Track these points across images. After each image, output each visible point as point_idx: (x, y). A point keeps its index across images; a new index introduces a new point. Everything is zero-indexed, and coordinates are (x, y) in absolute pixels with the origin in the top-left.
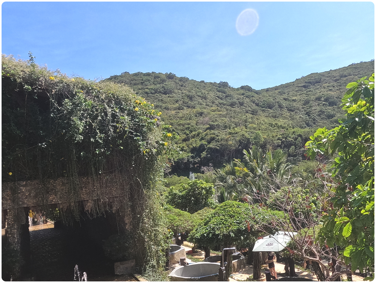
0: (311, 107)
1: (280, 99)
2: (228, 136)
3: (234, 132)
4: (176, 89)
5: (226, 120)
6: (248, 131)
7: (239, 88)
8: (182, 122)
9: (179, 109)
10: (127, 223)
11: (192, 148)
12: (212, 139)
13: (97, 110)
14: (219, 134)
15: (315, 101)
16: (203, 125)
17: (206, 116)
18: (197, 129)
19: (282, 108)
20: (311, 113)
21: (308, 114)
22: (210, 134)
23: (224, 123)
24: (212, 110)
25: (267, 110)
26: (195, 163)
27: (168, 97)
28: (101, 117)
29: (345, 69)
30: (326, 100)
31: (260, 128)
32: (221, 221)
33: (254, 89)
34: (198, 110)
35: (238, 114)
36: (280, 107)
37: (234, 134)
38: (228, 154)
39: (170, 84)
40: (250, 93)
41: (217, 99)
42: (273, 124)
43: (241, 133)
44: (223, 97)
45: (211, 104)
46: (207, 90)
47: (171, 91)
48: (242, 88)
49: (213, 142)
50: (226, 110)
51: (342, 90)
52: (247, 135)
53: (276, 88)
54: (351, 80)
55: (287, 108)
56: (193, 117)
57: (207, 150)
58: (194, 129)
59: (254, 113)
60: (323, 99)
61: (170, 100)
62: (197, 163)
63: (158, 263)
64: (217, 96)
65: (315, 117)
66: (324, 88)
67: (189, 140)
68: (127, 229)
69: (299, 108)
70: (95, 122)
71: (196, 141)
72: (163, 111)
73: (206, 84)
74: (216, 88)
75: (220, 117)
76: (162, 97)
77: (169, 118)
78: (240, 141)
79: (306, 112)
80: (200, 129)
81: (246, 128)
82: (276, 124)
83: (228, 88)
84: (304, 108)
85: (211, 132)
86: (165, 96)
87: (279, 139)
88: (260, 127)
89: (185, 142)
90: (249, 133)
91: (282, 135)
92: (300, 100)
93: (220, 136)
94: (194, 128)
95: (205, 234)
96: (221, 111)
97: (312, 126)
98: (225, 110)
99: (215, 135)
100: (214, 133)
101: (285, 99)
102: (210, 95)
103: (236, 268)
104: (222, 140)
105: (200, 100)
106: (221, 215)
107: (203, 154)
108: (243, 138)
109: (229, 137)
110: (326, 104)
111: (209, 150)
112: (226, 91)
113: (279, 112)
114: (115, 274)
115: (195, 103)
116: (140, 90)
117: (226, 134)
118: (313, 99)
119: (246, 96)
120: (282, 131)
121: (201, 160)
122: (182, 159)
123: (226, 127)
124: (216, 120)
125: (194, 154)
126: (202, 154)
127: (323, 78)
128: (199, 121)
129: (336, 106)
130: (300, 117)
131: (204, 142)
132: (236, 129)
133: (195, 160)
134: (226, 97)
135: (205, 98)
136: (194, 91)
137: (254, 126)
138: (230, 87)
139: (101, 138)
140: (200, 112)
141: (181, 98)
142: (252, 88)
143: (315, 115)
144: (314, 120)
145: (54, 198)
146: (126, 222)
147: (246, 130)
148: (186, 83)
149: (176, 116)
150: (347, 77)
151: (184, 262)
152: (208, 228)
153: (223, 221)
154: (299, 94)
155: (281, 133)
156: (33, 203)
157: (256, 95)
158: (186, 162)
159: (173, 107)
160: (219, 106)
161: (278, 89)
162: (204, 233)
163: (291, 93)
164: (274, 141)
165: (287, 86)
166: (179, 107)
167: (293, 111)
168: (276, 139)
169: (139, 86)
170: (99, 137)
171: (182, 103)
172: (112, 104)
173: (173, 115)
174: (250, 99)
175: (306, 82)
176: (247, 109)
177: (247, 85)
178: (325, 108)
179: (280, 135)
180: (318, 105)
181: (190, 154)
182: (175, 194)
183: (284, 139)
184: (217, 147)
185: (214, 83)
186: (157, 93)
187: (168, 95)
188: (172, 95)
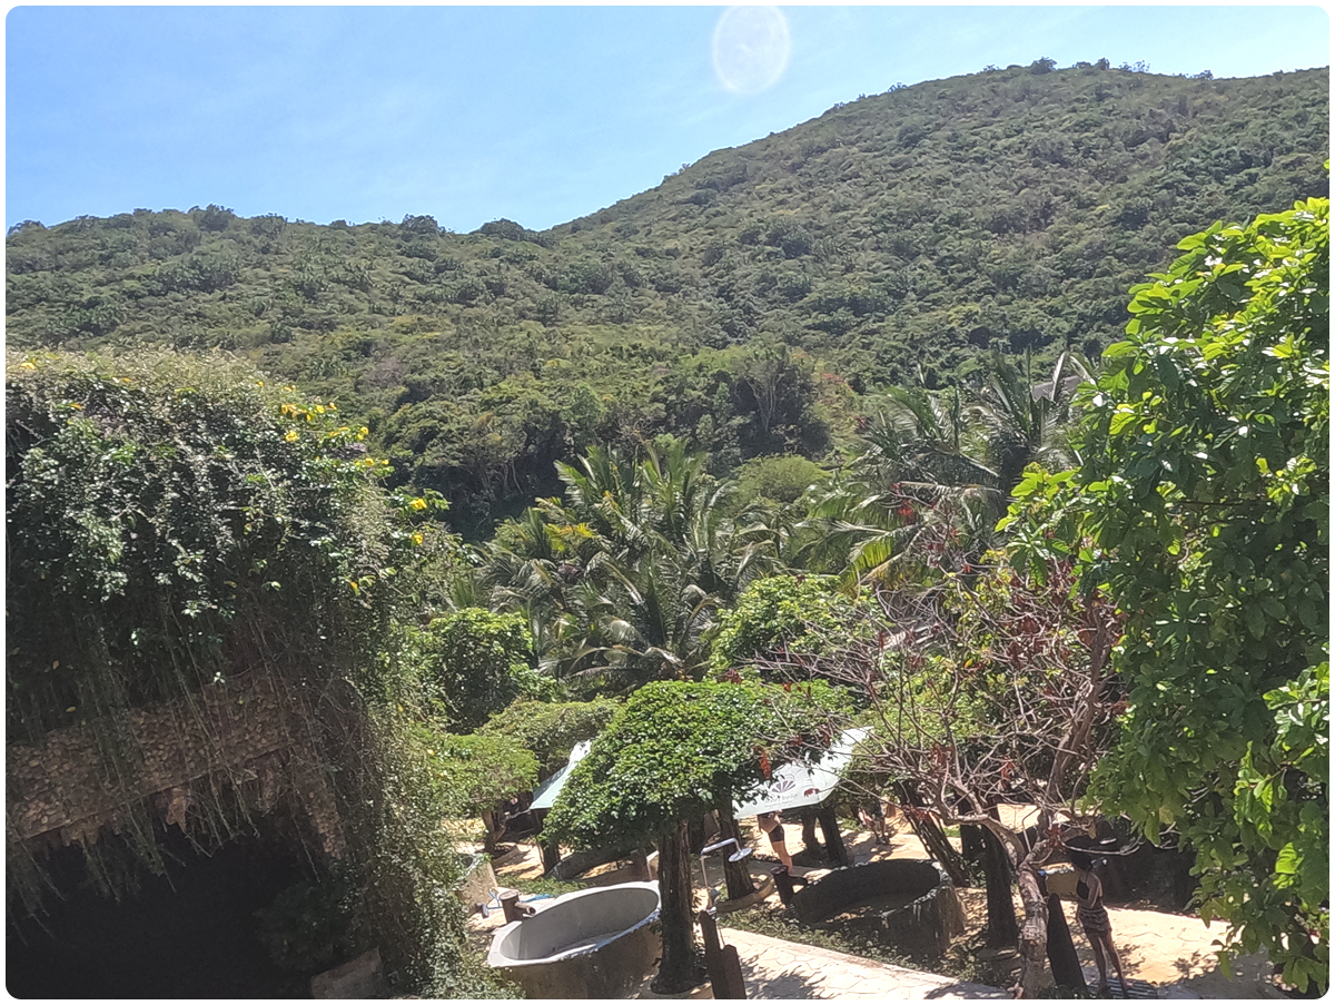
0: (730, 268)
1: (624, 252)
2: (482, 416)
3: (501, 398)
4: (246, 266)
5: (462, 358)
6: (546, 387)
7: (477, 232)
9: (274, 338)
10: (323, 834)
12: (428, 435)
14: (448, 414)
15: (740, 248)
16: (383, 388)
17: (385, 352)
18: (362, 407)
19: (637, 285)
20: (735, 288)
21: (725, 293)
22: (418, 419)
23: (457, 370)
24: (402, 326)
25: (588, 301)
27: (221, 299)
29: (814, 125)
30: (774, 239)
31: (585, 370)
32: (652, 756)
33: (529, 230)
34: (349, 337)
35: (497, 331)
36: (632, 281)
37: (499, 403)
38: (493, 479)
39: (217, 250)
40: (519, 247)
41: (409, 284)
42: (625, 347)
43: (523, 399)
44: (427, 275)
45: (389, 305)
46: (363, 253)
47: (227, 275)
48: (488, 230)
49: (432, 446)
50: (452, 321)
51: (817, 200)
52: (544, 400)
53: (604, 217)
54: (840, 160)
55: (653, 282)
56: (336, 363)
57: (418, 479)
58: (354, 409)
59: (546, 315)
60: (762, 237)
61: (230, 310)
64: (403, 273)
65: (749, 300)
66: (761, 198)
68: (329, 853)
69: (692, 277)
70: (155, 510)
73: (353, 230)
74: (395, 242)
75: (438, 350)
76: (197, 301)
78: (526, 426)
79: (716, 288)
80: (375, 405)
81: (538, 378)
82: (635, 347)
83: (440, 239)
84: (709, 274)
85: (417, 409)
86: (209, 297)
87: (655, 399)
88: (583, 365)
90: (552, 392)
91: (663, 384)
92: (692, 249)
93: (452, 418)
94: (352, 405)
95: (611, 812)
96: (435, 326)
97: (745, 334)
98: (446, 321)
99: (435, 418)
100: (431, 412)
101: (641, 253)
102: (379, 274)
104: (462, 434)
105: (346, 295)
106: (644, 737)
108: (534, 412)
109: (487, 419)
110: (776, 254)
111: (423, 475)
112: (434, 251)
113: (628, 299)
115: (328, 308)
116: (102, 289)
117: (473, 411)
118: (732, 240)
119: (507, 259)
120: (660, 368)
123: (466, 384)
124: (427, 365)
127: (751, 165)
128: (365, 375)
129: (807, 254)
130: (702, 308)
131: (400, 451)
132: (502, 385)
134: (439, 270)
135: (363, 285)
136: (316, 262)
137: (564, 364)
138: (444, 231)
139: (192, 566)
140: (357, 341)
141: (272, 298)
142: (521, 227)
143: (747, 296)
144: (748, 310)
145: (43, 813)
146: (322, 831)
147: (538, 382)
148: (279, 239)
150: (825, 155)
152: (614, 789)
153: (657, 756)
154: (682, 227)
155: (659, 378)
157: (541, 251)
159: (248, 334)
160: (419, 308)
161: (610, 221)
162: (608, 810)
163: (656, 230)
164: (642, 406)
165: (639, 204)
166: (273, 333)
167: (674, 291)
168: (647, 400)
169: (95, 272)
170: (184, 565)
171: (281, 316)
172: (199, 434)
174: (523, 267)
175: (698, 184)
176: (520, 304)
177: (503, 220)
178: (773, 268)
179: (656, 385)
180: (753, 258)
183: (673, 397)
184: (450, 461)
185: (383, 224)
186: (174, 290)
187: (218, 293)
188: (236, 292)
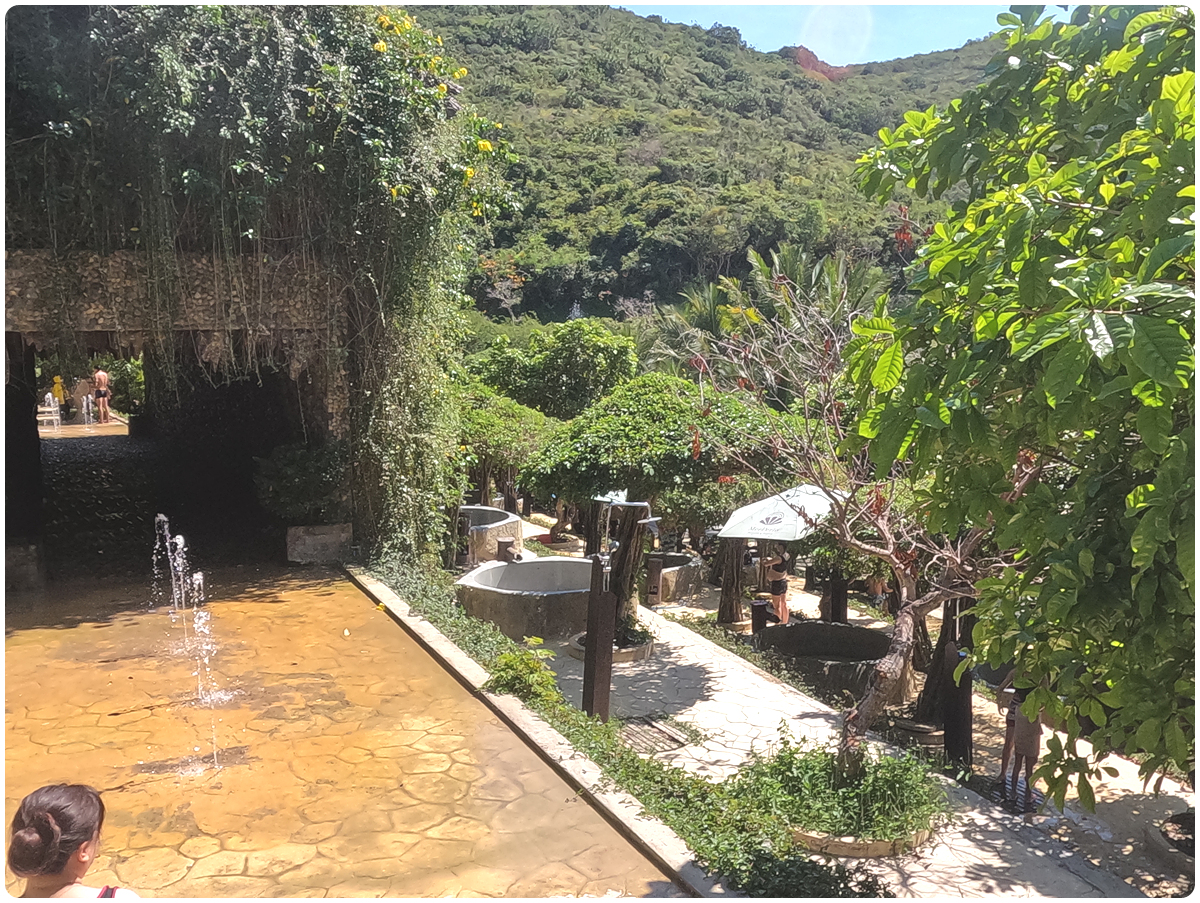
2: (717, 209)
3: (738, 197)
4: (563, 36)
5: (717, 154)
6: (782, 198)
7: (775, 53)
8: (570, 148)
9: (567, 104)
10: (332, 413)
11: (594, 237)
12: (664, 213)
13: (246, 35)
14: (687, 199)
16: (640, 165)
17: (652, 135)
18: (617, 177)
22: (659, 197)
23: (709, 164)
24: (676, 117)
25: (855, 138)
26: (600, 286)
27: (533, 60)
28: (258, 59)
31: (824, 192)
32: (622, 428)
33: (823, 62)
34: (627, 114)
35: (757, 140)
37: (735, 202)
38: (708, 267)
39: (544, 17)
40: (808, 75)
41: (698, 84)
43: (757, 203)
44: (717, 80)
45: (675, 100)
46: (667, 48)
47: (545, 40)
48: (786, 53)
49: (664, 223)
50: (721, 122)
52: (777, 211)
53: (898, 66)
56: (608, 133)
57: (643, 248)
58: (609, 176)
59: (812, 141)
61: (539, 71)
62: (605, 287)
63: (421, 540)
64: (696, 74)
67: (589, 210)
68: (333, 431)
70: (236, 72)
71: (610, 215)
72: (514, 105)
73: (665, 27)
74: (698, 44)
75: (698, 143)
76: (514, 58)
77: (529, 131)
78: (751, 227)
80: (627, 177)
81: (778, 189)
83: (739, 51)
85: (662, 188)
86: (525, 56)
87: (877, 232)
88: (824, 188)
89: (576, 215)
90: (786, 204)
91: (889, 222)
93: (689, 204)
94: (609, 173)
95: (566, 463)
96: (705, 123)
98: (716, 122)
99: (674, 200)
100: (672, 194)
101: (921, 106)
102: (675, 69)
103: (672, 588)
104: (693, 220)
105: (640, 82)
106: (625, 413)
107: (630, 258)
108: (763, 217)
109: (720, 213)
111: (649, 246)
112: (730, 61)
114: (290, 559)
115: (621, 89)
117: (709, 202)
119: (793, 83)
121: (620, 277)
122: (560, 269)
123: (712, 178)
124: (684, 154)
125: (601, 255)
126: (624, 258)
128: (629, 150)
131: (635, 221)
132: (743, 187)
133: (600, 277)
134: (729, 78)
135: (658, 77)
136: (624, 47)
137: (806, 183)
138: (745, 45)
139: (253, 129)
140: (632, 120)
141: (577, 69)
142: (816, 58)
145: (101, 314)
146: (330, 411)
147: (777, 193)
148: (599, 20)
149: (553, 126)
151: (509, 552)
152: (578, 445)
153: (627, 429)
155: (888, 215)
156: (34, 323)
157: (827, 83)
158: (570, 280)
159: (546, 96)
160: (699, 107)
161: (903, 70)
162: (565, 460)
163: (943, 88)
164: (863, 236)
166: (567, 99)
168: (869, 232)
170: (247, 126)
171: (580, 86)
172: (299, 20)
173: (543, 124)
174: (804, 93)
176: (791, 126)
177: (801, 47)
179: (883, 220)
181: (587, 257)
182: (511, 360)
183: (894, 235)
184: (676, 241)
185: (693, 27)
186: (498, 44)
187: (533, 54)
188: (549, 57)
